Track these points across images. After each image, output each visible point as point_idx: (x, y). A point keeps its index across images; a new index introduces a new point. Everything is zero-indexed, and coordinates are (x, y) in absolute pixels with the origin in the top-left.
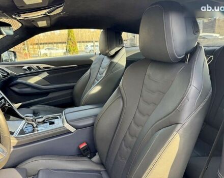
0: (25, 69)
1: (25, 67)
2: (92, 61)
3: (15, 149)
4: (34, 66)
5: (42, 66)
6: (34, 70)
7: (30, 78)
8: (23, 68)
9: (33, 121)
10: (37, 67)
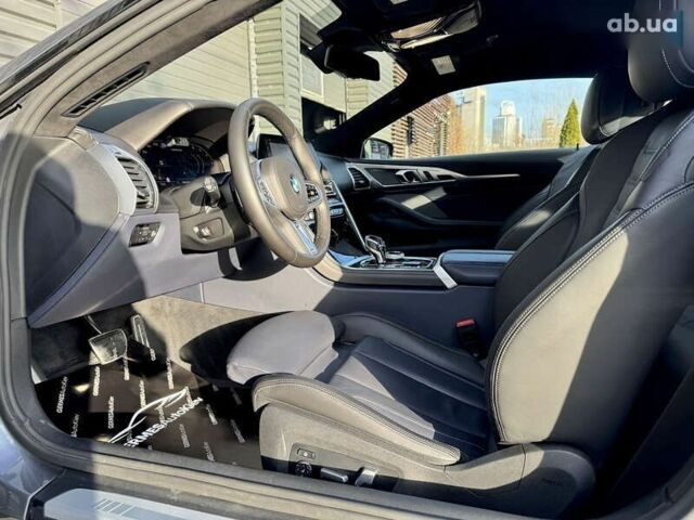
0: (400, 177)
1: (401, 173)
2: (561, 164)
3: (337, 288)
4: (420, 170)
5: (436, 172)
6: (417, 179)
7: (409, 198)
8: (398, 173)
9: (378, 250)
10: (425, 172)
